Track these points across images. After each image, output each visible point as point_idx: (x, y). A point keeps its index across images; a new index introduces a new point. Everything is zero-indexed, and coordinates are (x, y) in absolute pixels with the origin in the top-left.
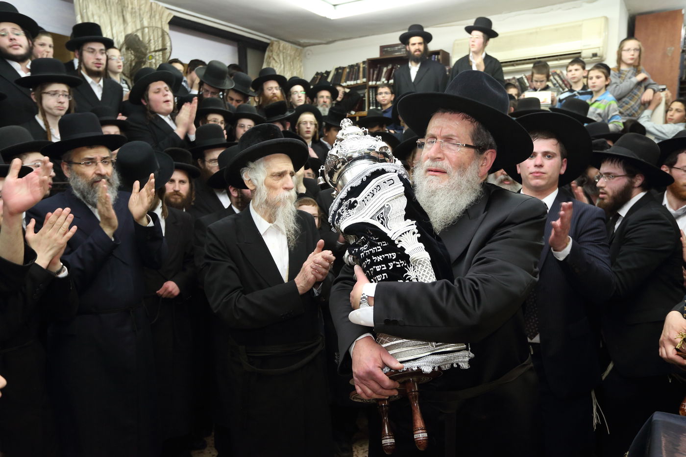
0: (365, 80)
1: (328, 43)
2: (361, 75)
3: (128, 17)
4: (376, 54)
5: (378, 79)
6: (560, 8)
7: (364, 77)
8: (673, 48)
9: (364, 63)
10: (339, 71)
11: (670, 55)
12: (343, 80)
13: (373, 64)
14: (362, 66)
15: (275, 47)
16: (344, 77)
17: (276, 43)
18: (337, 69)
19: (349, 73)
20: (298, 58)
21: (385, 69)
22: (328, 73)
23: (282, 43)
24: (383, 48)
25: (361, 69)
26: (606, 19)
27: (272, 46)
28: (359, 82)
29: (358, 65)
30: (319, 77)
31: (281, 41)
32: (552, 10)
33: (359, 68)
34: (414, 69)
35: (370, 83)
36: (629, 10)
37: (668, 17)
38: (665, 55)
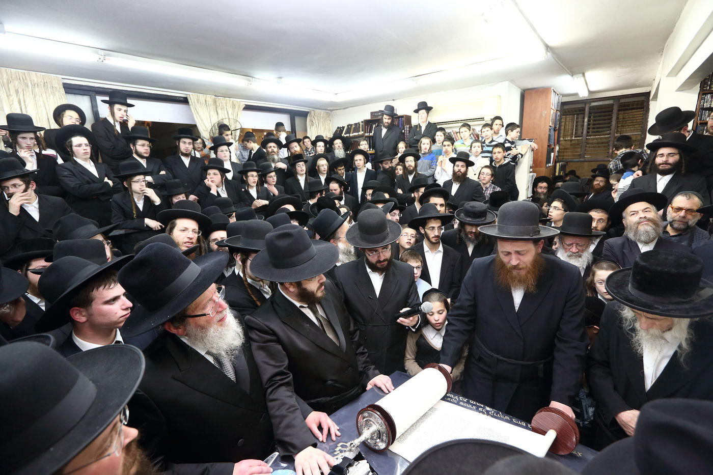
0: (363, 132)
1: (344, 109)
2: (361, 129)
3: (219, 111)
4: (368, 117)
5: (370, 132)
7: (362, 131)
8: (546, 111)
9: (362, 122)
10: (349, 126)
12: (351, 132)
13: (367, 122)
14: (361, 124)
15: (313, 114)
16: (352, 131)
17: (313, 112)
18: (348, 126)
19: (354, 128)
20: (328, 118)
21: (374, 126)
22: (343, 128)
23: (317, 111)
24: (372, 113)
25: (361, 126)
26: (500, 96)
27: (311, 114)
28: (360, 133)
29: (359, 123)
30: (339, 130)
31: (316, 110)
33: (360, 125)
34: (384, 131)
35: (366, 134)
36: (519, 88)
37: (543, 92)
38: (541, 116)
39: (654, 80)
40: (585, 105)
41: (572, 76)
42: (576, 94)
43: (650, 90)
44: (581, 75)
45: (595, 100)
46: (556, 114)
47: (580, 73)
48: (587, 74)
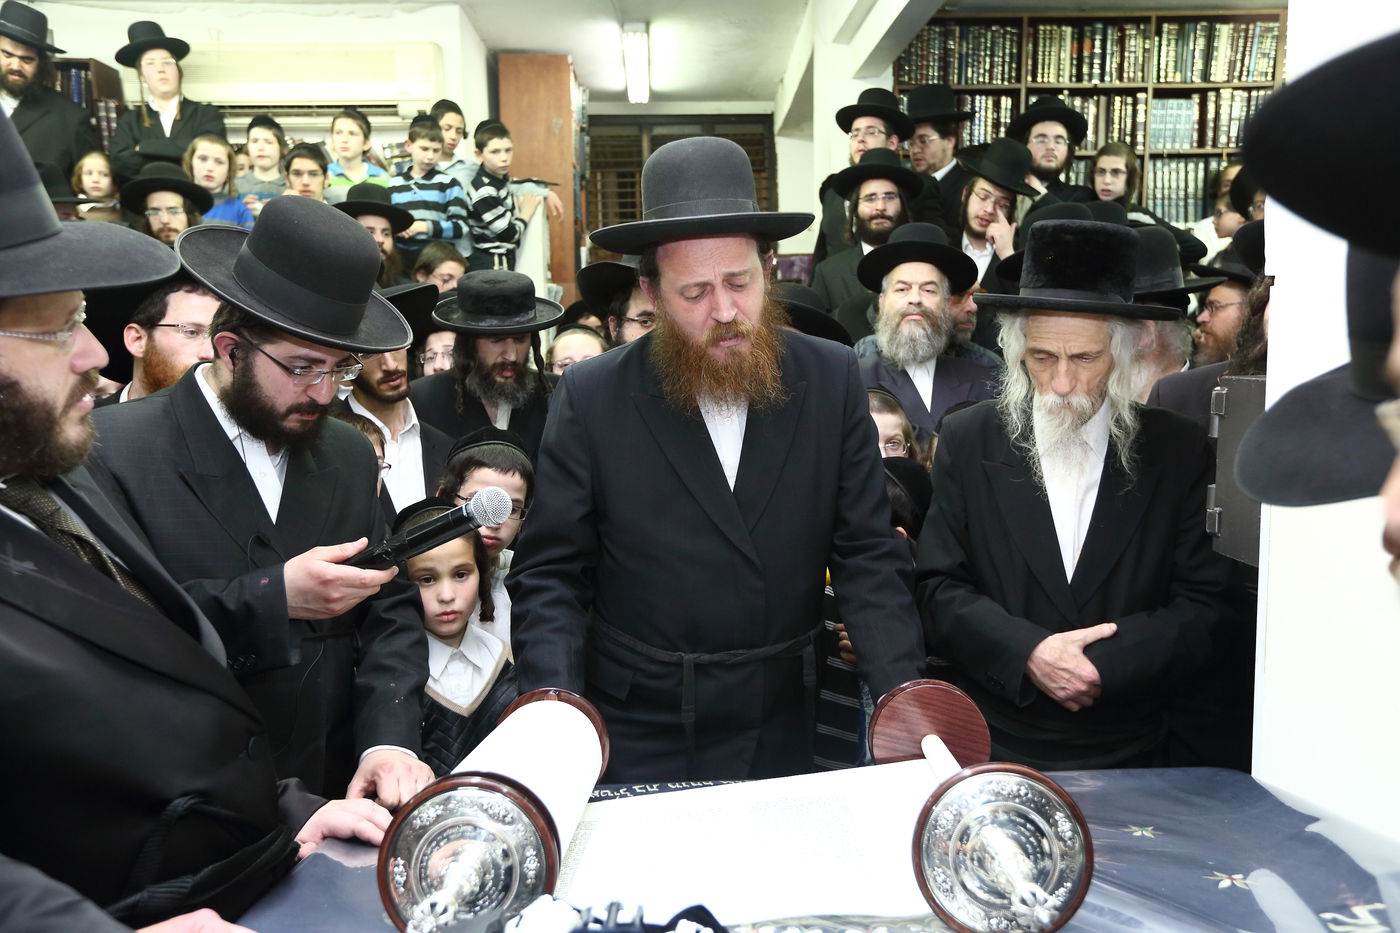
6: (352, 12)
8: (561, 121)
11: (557, 131)
26: (439, 48)
32: (336, 13)
36: (484, 41)
37: (551, 65)
38: (549, 131)
39: (782, 81)
40: (641, 130)
41: (622, 26)
42: (622, 96)
43: (773, 109)
44: (642, 26)
45: (663, 120)
46: (582, 140)
47: (638, 20)
48: (653, 27)
